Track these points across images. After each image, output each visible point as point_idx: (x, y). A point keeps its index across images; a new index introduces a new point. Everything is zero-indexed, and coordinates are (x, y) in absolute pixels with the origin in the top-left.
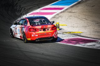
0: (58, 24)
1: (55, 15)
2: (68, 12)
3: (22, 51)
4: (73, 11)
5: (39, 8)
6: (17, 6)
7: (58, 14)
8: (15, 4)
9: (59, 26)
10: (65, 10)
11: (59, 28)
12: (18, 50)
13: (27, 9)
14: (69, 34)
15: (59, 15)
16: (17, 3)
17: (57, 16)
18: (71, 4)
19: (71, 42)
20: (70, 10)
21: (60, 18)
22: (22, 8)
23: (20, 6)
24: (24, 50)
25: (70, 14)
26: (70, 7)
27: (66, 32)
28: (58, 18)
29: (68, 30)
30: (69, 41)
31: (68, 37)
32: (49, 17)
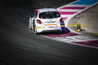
0: (79, 25)
1: (76, 15)
2: (89, 12)
3: (40, 53)
4: (96, 11)
5: (59, 7)
6: (35, 5)
7: (78, 14)
8: (33, 3)
9: (80, 27)
10: (87, 10)
11: (80, 29)
12: (36, 52)
14: (90, 36)
15: (81, 15)
16: (35, 2)
17: (78, 16)
18: (93, 3)
19: (92, 45)
20: (92, 10)
21: (81, 19)
22: (41, 6)
23: (38, 4)
24: (42, 52)
25: (92, 14)
26: (92, 7)
27: (88, 34)
28: (79, 18)
29: (90, 32)
30: (90, 43)
31: (89, 38)
32: (70, 17)
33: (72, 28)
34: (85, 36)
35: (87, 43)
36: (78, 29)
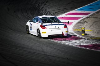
0: (83, 30)
1: (81, 21)
2: (93, 18)
4: (99, 17)
5: (65, 12)
6: (43, 10)
7: (83, 20)
10: (91, 16)
11: (84, 33)
12: (43, 54)
13: (52, 13)
14: (94, 39)
15: (85, 21)
16: (43, 8)
17: (83, 21)
18: (97, 9)
19: (95, 48)
20: (95, 16)
21: (85, 24)
22: (48, 12)
23: (46, 10)
24: (48, 54)
25: (96, 20)
26: (96, 13)
27: (91, 38)
28: (83, 23)
29: (94, 36)
30: (94, 46)
31: (93, 42)
32: (75, 22)
33: (76, 32)
34: (89, 40)
35: (91, 47)
36: (82, 33)
